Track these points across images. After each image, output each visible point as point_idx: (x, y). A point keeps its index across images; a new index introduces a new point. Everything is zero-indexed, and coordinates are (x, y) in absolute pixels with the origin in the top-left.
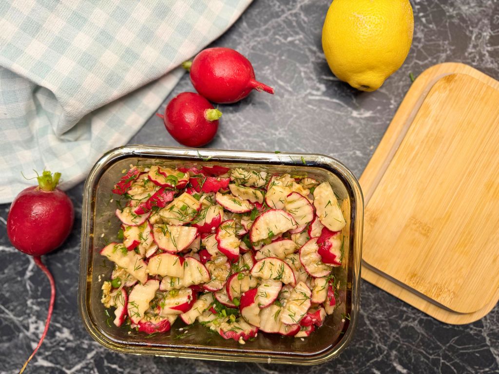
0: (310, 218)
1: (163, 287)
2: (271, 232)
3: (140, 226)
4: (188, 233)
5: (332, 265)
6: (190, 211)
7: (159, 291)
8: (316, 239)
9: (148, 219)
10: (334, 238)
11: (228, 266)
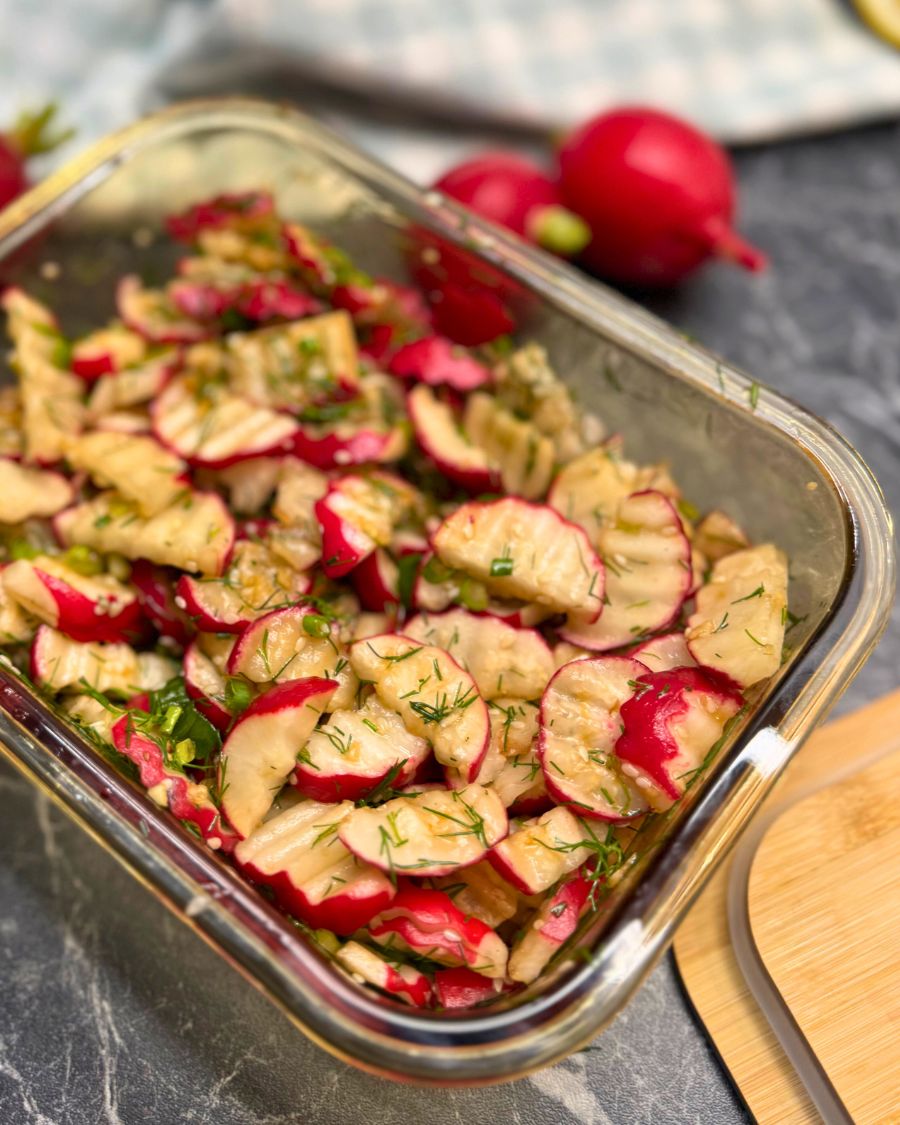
0: (659, 614)
1: (66, 522)
2: (508, 560)
3: (153, 345)
4: (263, 427)
5: (645, 782)
6: (317, 372)
7: (47, 521)
8: (641, 672)
9: (185, 343)
10: (704, 704)
11: (301, 585)
